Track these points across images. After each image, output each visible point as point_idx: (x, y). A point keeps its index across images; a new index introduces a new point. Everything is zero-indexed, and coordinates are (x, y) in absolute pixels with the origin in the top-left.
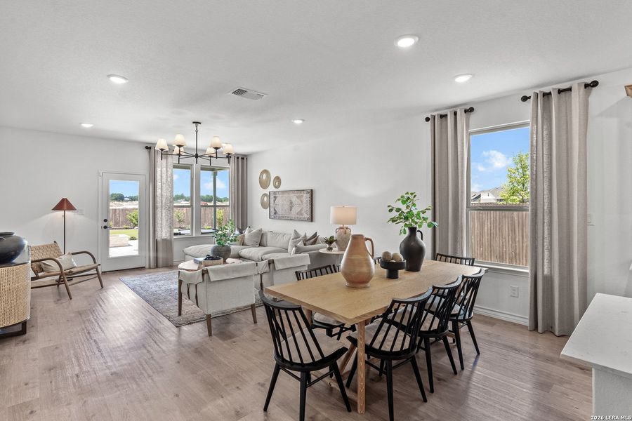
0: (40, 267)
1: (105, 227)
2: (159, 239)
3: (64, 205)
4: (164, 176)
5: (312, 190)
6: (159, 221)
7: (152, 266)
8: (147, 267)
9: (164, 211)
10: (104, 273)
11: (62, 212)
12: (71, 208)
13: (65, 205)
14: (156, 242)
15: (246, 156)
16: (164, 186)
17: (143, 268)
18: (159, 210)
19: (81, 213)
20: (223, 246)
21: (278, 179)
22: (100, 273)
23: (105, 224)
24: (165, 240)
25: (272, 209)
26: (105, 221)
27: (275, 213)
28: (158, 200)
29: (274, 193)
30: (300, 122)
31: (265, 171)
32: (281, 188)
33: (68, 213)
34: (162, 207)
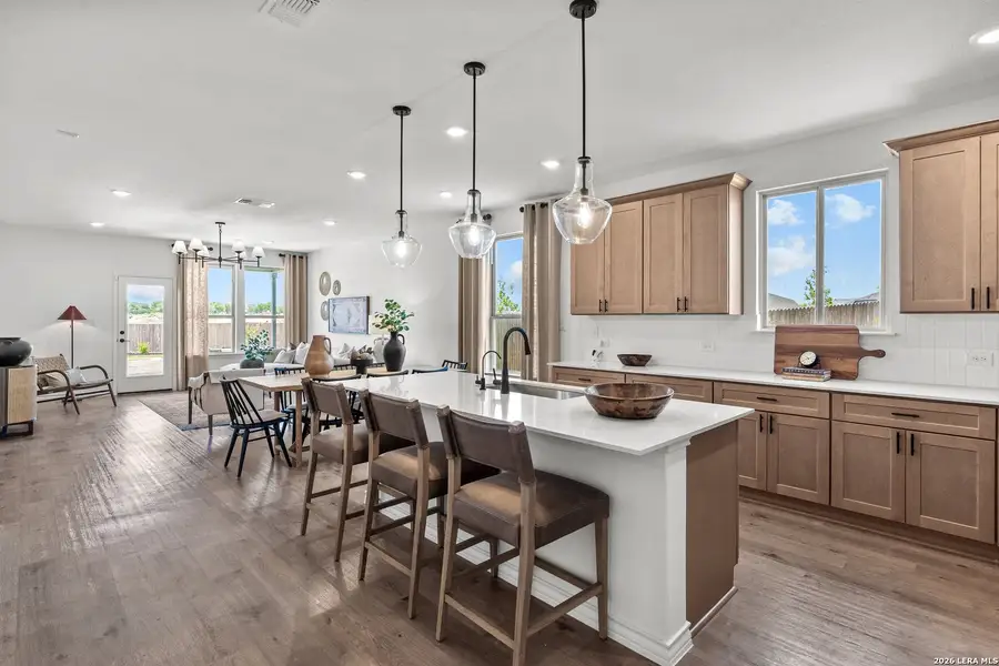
0: (44, 380)
1: (122, 341)
2: (189, 356)
3: (71, 314)
4: (196, 279)
5: (368, 298)
6: (189, 335)
7: (180, 388)
8: (175, 389)
9: (195, 322)
10: (120, 394)
11: (69, 322)
12: (79, 317)
13: (73, 314)
14: (186, 360)
15: (306, 254)
16: (196, 293)
17: (170, 390)
18: (190, 320)
19: (93, 325)
20: (254, 359)
21: (337, 283)
22: (115, 394)
23: (122, 337)
24: (196, 358)
25: (331, 320)
26: (122, 333)
27: (335, 325)
28: (189, 309)
29: (334, 300)
30: (332, 224)
31: (325, 274)
32: (341, 295)
33: (77, 324)
34: (193, 317)
